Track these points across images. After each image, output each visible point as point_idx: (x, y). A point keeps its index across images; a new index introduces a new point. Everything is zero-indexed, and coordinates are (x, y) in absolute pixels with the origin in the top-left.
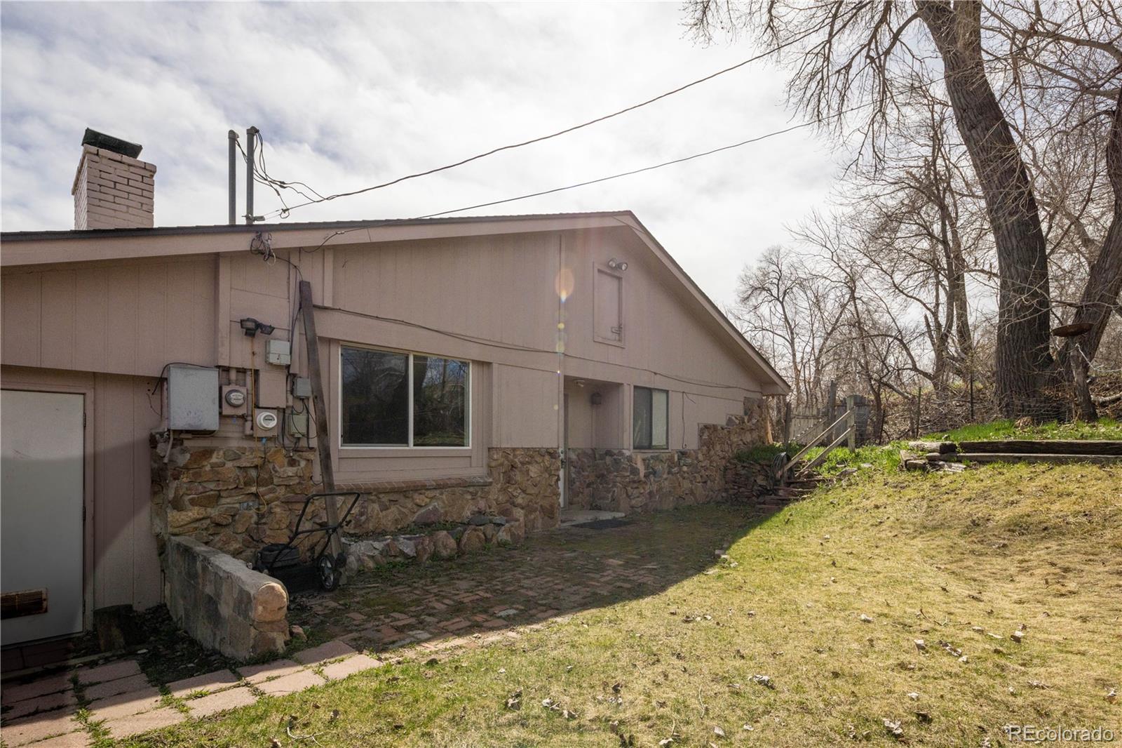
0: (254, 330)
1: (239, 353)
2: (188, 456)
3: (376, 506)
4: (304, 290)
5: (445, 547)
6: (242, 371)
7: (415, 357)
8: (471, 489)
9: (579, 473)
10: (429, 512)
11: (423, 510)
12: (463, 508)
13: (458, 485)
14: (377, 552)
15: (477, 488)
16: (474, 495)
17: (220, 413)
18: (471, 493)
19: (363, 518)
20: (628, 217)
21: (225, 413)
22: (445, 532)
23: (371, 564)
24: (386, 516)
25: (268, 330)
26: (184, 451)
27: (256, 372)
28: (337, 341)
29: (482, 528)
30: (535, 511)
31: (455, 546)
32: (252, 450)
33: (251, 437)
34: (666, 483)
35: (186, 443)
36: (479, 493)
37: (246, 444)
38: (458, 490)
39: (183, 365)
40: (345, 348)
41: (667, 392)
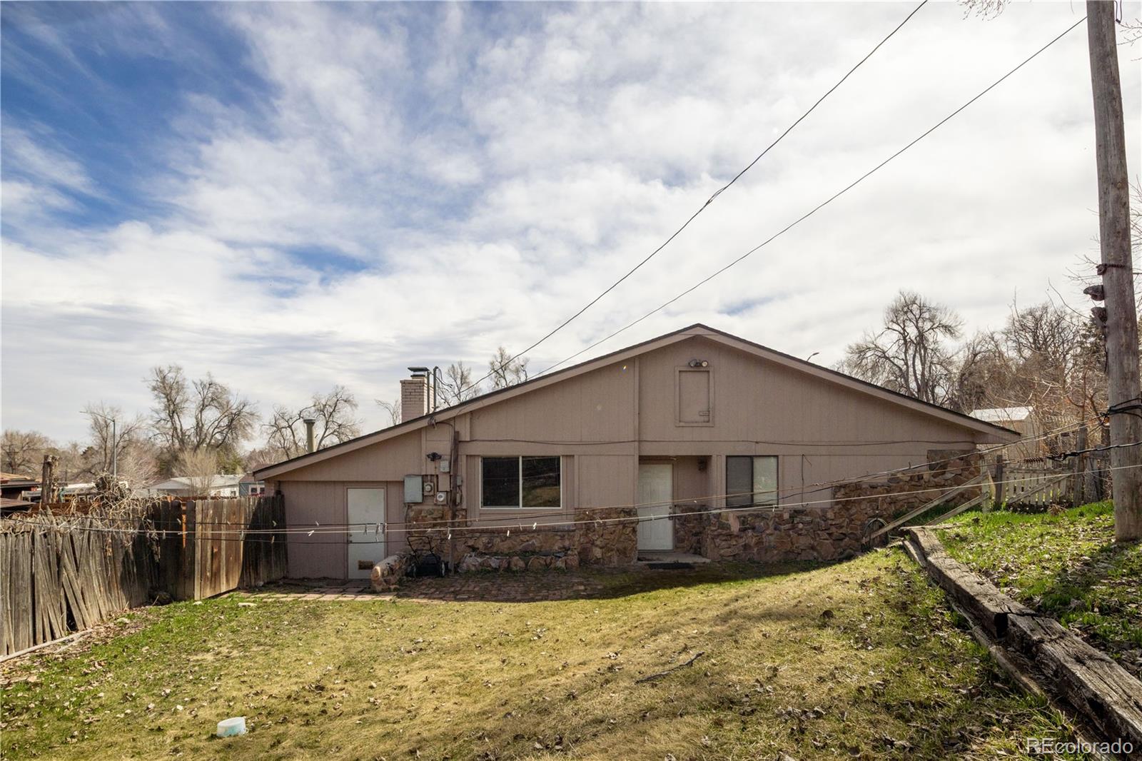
0: (434, 457)
1: (430, 468)
2: (413, 513)
3: (499, 540)
4: (457, 434)
5: (516, 565)
6: (432, 475)
7: (523, 457)
8: (559, 533)
9: (682, 524)
10: (529, 545)
11: (526, 543)
12: (554, 545)
13: (549, 530)
14: (477, 563)
15: (564, 533)
16: (562, 538)
17: (423, 494)
18: (560, 536)
19: (490, 545)
20: (698, 328)
21: (425, 494)
22: (518, 558)
23: (473, 569)
24: (503, 545)
25: (440, 457)
26: (412, 511)
27: (437, 476)
28: (478, 456)
29: (544, 557)
30: (612, 550)
31: (524, 566)
32: (438, 510)
33: (436, 505)
34: (772, 538)
35: (414, 507)
36: (566, 537)
37: (435, 507)
38: (550, 534)
39: (409, 476)
40: (484, 459)
41: (777, 457)
